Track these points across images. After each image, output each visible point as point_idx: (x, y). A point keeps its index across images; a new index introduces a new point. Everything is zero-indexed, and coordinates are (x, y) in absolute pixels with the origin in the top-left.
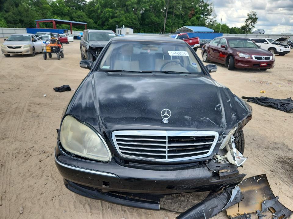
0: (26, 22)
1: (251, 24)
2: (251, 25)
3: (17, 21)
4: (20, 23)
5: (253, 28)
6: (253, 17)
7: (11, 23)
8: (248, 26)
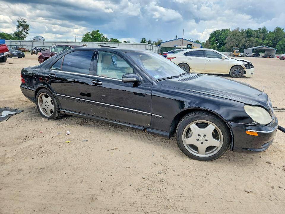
1: (23, 30)
2: (25, 32)
5: (27, 34)
6: (23, 23)
8: (21, 32)
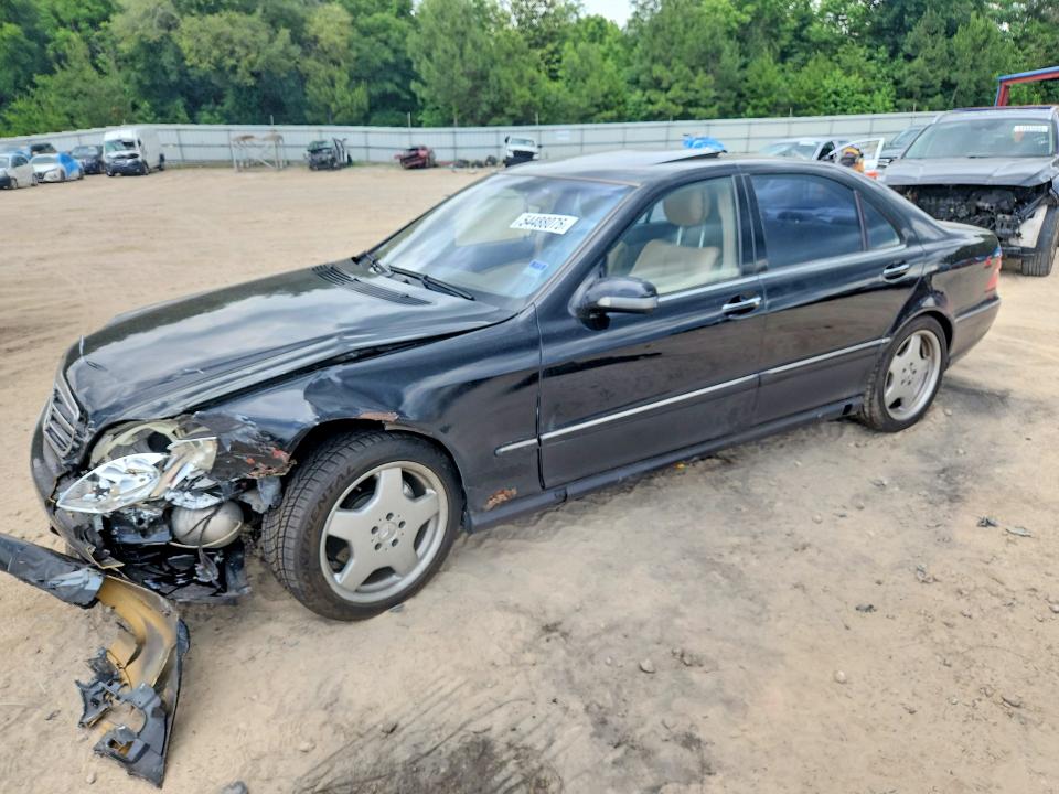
0: (961, 87)
3: (933, 86)
4: (939, 96)
7: (910, 95)
